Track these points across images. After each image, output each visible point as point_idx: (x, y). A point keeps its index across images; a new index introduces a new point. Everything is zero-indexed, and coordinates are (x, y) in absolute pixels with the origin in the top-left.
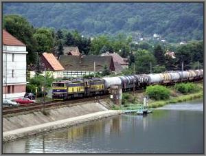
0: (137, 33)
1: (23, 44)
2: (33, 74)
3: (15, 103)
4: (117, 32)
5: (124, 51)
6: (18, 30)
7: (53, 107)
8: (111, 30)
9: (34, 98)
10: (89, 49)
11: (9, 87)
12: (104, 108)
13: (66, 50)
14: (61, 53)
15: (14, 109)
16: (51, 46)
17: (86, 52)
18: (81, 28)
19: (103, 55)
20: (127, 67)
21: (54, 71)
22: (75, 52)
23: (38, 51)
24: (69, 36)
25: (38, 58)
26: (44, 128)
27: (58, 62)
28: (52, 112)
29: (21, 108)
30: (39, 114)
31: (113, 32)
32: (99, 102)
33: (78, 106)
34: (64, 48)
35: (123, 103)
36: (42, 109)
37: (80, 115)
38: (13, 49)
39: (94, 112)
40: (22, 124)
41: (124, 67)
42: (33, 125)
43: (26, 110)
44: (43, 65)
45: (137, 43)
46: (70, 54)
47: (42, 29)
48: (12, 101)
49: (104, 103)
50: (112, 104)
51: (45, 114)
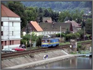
0: (87, 9)
1: (19, 16)
2: (24, 33)
3: (14, 51)
4: (75, 8)
5: (79, 20)
6: (16, 8)
7: (36, 53)
8: (72, 7)
9: (25, 47)
10: (58, 19)
11: (11, 41)
12: (66, 53)
13: (44, 19)
14: (41, 21)
15: (13, 54)
16: (35, 17)
17: (56, 20)
18: (54, 6)
19: (66, 22)
20: (81, 29)
21: (37, 32)
22: (50, 20)
23: (28, 20)
24: (46, 11)
25: (28, 24)
26: (31, 65)
27: (39, 26)
28: (36, 55)
29: (17, 54)
30: (28, 57)
31: (73, 8)
32: (63, 50)
33: (51, 52)
34: (43, 18)
35: (77, 50)
36: (30, 54)
37: (52, 57)
38: (13, 19)
39: (60, 55)
40: (18, 62)
41: (78, 29)
42: (24, 63)
43: (20, 55)
44: (31, 28)
45: (87, 15)
46: (46, 21)
47: (30, 7)
48: (12, 49)
49: (66, 50)
50: (71, 50)
51: (31, 57)
